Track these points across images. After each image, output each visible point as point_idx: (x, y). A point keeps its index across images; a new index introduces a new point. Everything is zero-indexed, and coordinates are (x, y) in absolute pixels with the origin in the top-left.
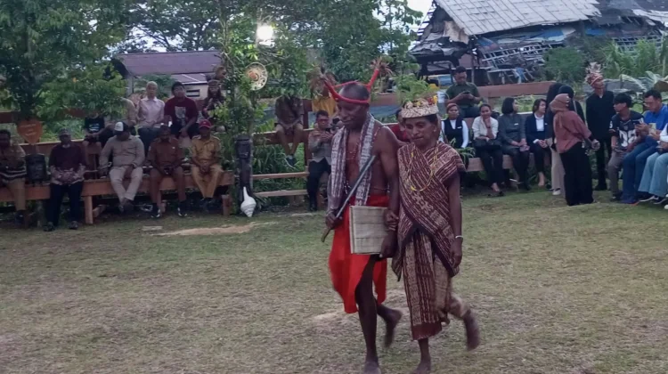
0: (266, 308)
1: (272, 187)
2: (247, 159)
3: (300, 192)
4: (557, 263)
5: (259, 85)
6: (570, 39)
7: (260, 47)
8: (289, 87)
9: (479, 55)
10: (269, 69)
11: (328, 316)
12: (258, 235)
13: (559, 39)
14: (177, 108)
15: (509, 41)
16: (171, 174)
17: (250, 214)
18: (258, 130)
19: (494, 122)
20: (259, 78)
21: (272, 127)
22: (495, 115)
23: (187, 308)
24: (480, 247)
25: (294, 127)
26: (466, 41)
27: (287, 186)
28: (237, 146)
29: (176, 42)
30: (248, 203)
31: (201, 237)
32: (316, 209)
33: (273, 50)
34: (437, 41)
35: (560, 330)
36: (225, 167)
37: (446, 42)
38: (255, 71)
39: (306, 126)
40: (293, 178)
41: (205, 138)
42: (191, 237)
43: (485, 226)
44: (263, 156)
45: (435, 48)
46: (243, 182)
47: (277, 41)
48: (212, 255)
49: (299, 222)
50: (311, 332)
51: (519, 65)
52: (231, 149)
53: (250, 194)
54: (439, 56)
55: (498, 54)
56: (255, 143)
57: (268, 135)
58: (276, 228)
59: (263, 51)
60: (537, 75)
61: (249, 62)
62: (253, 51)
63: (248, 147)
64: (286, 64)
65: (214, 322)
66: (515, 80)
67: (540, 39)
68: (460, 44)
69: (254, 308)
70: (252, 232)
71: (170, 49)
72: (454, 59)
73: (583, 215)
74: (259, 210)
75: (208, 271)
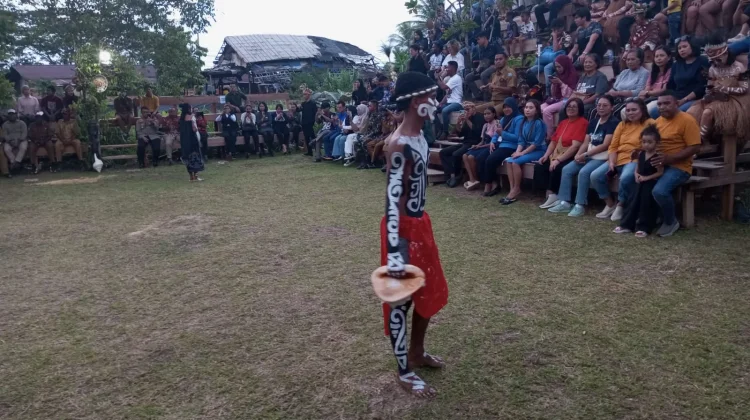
0: (99, 229)
1: (114, 153)
2: (96, 136)
3: (134, 156)
4: (281, 197)
5: (102, 90)
6: (305, 68)
7: (102, 65)
8: (123, 91)
9: (254, 75)
10: (109, 79)
11: (138, 233)
12: (102, 184)
13: (299, 68)
14: (49, 103)
15: (271, 68)
16: (44, 145)
17: (99, 170)
18: (103, 117)
19: (253, 115)
20: (102, 85)
21: (113, 116)
22: (253, 112)
23: (46, 232)
24: (239, 188)
25: (128, 116)
26: (245, 66)
27: (125, 153)
28: (89, 128)
29: (56, 58)
30: (98, 163)
31: (63, 185)
32: (144, 167)
33: (111, 67)
34: (227, 65)
35: (272, 235)
36: (81, 140)
37: (233, 66)
38: (99, 80)
39: (136, 115)
40: (129, 148)
41: (67, 120)
42: (57, 186)
43: (244, 176)
44: (108, 134)
45: (226, 69)
46: (94, 150)
47: (113, 62)
48: (70, 197)
49: (130, 175)
50: (125, 244)
51: (275, 82)
52: (85, 129)
53: (99, 157)
54: (229, 74)
55: (265, 75)
56: (101, 126)
57: (110, 121)
58: (115, 179)
59: (104, 68)
60: (287, 88)
61: (95, 75)
62: (97, 67)
63: (96, 129)
64: (120, 76)
65: (63, 239)
66: (274, 90)
67: (288, 67)
68: (242, 68)
69: (90, 229)
70: (99, 181)
71: (51, 62)
72: (238, 76)
73: (301, 170)
74: (106, 167)
75: (65, 207)
